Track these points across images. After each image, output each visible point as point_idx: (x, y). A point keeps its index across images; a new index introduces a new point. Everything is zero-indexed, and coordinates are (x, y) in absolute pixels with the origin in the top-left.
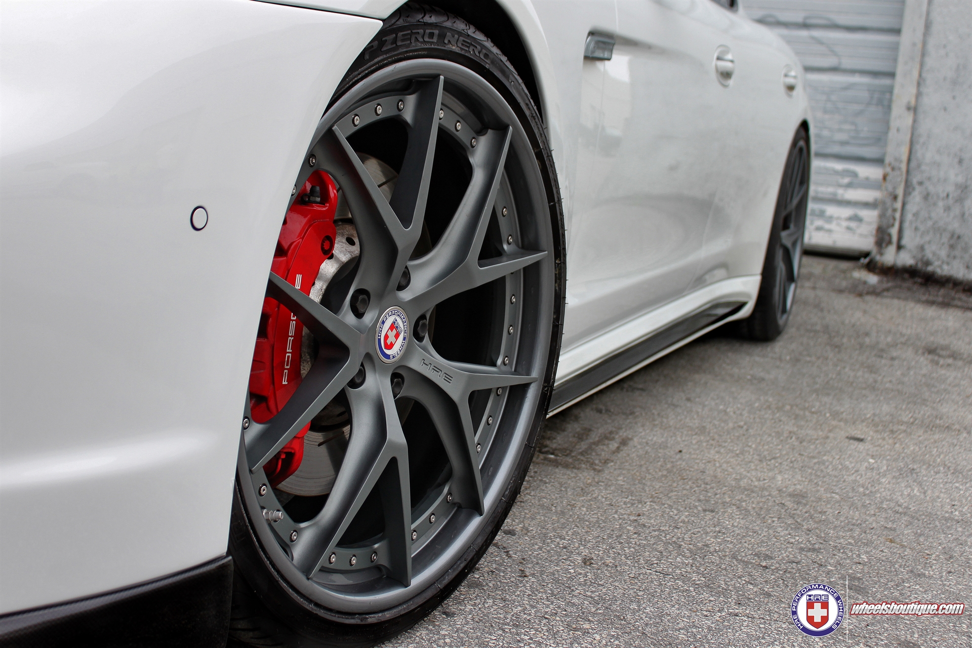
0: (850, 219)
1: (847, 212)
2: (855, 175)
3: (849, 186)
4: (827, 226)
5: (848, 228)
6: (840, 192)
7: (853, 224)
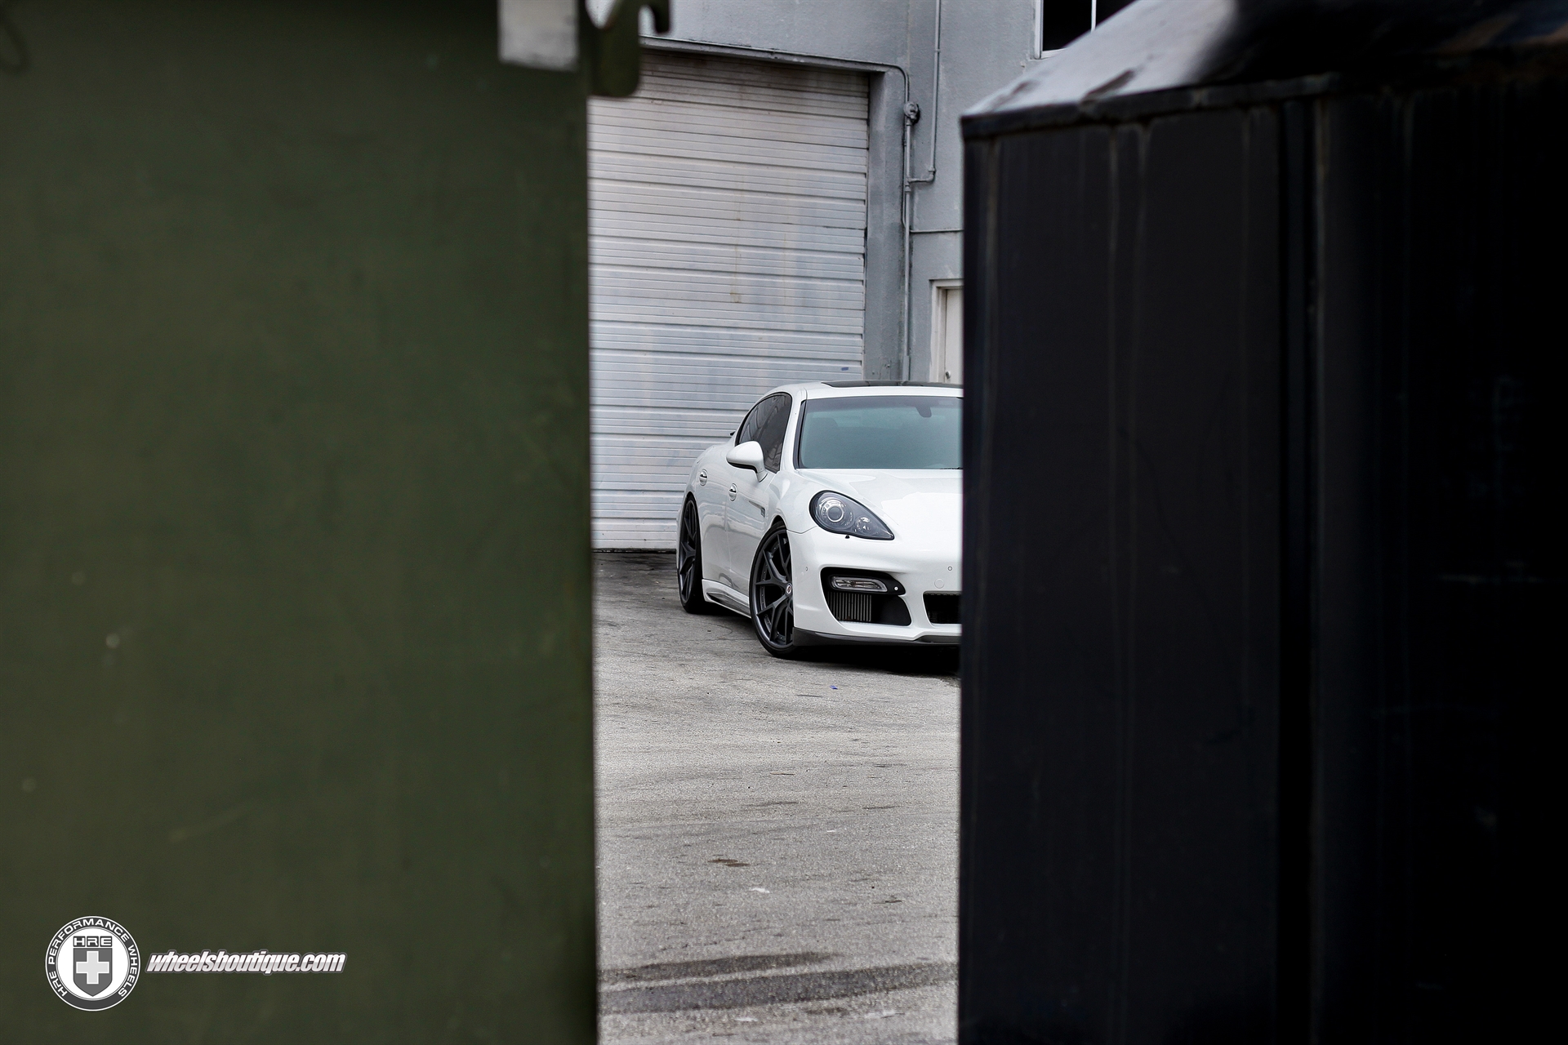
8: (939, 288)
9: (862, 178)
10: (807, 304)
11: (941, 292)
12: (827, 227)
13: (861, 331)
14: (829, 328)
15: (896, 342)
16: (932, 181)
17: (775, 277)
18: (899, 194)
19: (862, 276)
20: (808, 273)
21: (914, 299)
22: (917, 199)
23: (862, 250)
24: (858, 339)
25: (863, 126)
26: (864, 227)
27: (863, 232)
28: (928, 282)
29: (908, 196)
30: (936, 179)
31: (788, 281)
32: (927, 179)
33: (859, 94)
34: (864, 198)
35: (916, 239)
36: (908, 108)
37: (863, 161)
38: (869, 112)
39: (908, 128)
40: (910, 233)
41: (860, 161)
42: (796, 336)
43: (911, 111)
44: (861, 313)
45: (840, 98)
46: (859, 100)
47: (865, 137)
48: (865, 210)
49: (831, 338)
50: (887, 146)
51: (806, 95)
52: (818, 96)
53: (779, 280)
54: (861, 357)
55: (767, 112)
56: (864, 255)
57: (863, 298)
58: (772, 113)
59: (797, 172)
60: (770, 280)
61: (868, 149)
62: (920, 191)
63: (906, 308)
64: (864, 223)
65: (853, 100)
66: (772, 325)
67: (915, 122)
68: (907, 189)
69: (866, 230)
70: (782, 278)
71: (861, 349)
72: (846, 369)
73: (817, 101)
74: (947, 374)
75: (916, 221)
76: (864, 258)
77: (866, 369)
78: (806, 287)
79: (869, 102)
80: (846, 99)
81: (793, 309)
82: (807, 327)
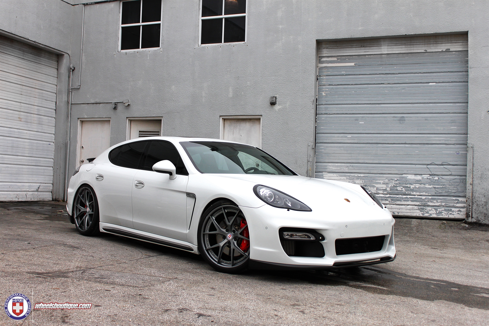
0: (458, 211)
1: (457, 209)
2: (459, 200)
3: (457, 203)
4: (452, 213)
5: (458, 213)
6: (455, 204)
7: (459, 212)
8: (80, 121)
9: (55, 86)
10: (40, 123)
11: (81, 122)
12: (46, 100)
13: (54, 133)
14: (45, 131)
15: (65, 137)
16: (79, 89)
17: (31, 114)
18: (67, 92)
19: (55, 116)
20: (40, 114)
21: (72, 124)
22: (73, 94)
23: (55, 108)
24: (53, 135)
25: (56, 71)
26: (55, 101)
27: (55, 103)
28: (77, 119)
29: (70, 93)
30: (81, 88)
31: (35, 115)
32: (78, 88)
33: (55, 61)
34: (56, 92)
35: (73, 106)
36: (71, 66)
37: (56, 81)
38: (58, 66)
39: (71, 72)
40: (71, 104)
41: (55, 81)
42: (36, 133)
43: (72, 67)
44: (54, 128)
45: (50, 61)
46: (55, 63)
47: (57, 74)
48: (56, 96)
49: (46, 134)
50: (64, 77)
51: (41, 58)
52: (44, 59)
53: (32, 115)
54: (54, 141)
55: (30, 62)
56: (55, 110)
57: (55, 123)
58: (32, 62)
59: (38, 82)
60: (30, 115)
61: (57, 78)
62: (74, 91)
63: (69, 126)
64: (56, 100)
65: (54, 62)
66: (30, 129)
67: (73, 70)
68: (70, 90)
69: (56, 102)
70: (33, 114)
71: (54, 138)
72: (50, 144)
73: (44, 60)
74: (82, 147)
75: (73, 100)
76: (55, 111)
77: (55, 145)
78: (40, 118)
79: (58, 64)
80: (52, 62)
81: (36, 125)
82: (40, 130)
